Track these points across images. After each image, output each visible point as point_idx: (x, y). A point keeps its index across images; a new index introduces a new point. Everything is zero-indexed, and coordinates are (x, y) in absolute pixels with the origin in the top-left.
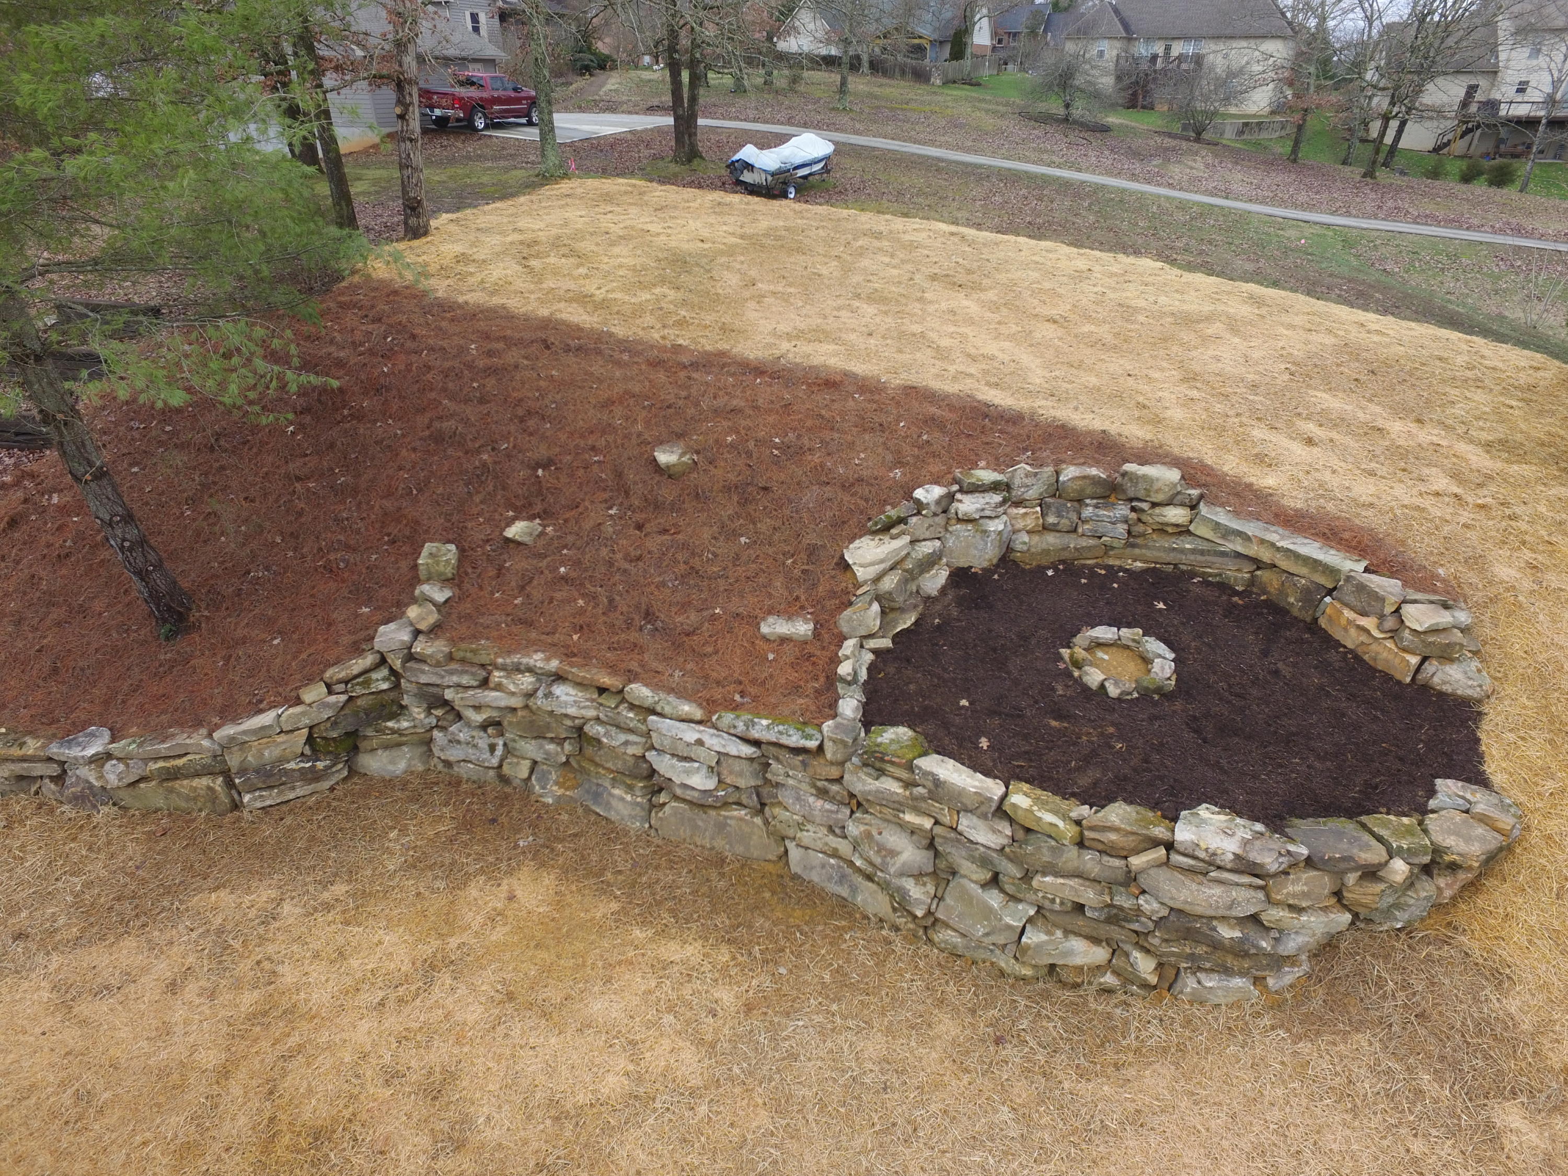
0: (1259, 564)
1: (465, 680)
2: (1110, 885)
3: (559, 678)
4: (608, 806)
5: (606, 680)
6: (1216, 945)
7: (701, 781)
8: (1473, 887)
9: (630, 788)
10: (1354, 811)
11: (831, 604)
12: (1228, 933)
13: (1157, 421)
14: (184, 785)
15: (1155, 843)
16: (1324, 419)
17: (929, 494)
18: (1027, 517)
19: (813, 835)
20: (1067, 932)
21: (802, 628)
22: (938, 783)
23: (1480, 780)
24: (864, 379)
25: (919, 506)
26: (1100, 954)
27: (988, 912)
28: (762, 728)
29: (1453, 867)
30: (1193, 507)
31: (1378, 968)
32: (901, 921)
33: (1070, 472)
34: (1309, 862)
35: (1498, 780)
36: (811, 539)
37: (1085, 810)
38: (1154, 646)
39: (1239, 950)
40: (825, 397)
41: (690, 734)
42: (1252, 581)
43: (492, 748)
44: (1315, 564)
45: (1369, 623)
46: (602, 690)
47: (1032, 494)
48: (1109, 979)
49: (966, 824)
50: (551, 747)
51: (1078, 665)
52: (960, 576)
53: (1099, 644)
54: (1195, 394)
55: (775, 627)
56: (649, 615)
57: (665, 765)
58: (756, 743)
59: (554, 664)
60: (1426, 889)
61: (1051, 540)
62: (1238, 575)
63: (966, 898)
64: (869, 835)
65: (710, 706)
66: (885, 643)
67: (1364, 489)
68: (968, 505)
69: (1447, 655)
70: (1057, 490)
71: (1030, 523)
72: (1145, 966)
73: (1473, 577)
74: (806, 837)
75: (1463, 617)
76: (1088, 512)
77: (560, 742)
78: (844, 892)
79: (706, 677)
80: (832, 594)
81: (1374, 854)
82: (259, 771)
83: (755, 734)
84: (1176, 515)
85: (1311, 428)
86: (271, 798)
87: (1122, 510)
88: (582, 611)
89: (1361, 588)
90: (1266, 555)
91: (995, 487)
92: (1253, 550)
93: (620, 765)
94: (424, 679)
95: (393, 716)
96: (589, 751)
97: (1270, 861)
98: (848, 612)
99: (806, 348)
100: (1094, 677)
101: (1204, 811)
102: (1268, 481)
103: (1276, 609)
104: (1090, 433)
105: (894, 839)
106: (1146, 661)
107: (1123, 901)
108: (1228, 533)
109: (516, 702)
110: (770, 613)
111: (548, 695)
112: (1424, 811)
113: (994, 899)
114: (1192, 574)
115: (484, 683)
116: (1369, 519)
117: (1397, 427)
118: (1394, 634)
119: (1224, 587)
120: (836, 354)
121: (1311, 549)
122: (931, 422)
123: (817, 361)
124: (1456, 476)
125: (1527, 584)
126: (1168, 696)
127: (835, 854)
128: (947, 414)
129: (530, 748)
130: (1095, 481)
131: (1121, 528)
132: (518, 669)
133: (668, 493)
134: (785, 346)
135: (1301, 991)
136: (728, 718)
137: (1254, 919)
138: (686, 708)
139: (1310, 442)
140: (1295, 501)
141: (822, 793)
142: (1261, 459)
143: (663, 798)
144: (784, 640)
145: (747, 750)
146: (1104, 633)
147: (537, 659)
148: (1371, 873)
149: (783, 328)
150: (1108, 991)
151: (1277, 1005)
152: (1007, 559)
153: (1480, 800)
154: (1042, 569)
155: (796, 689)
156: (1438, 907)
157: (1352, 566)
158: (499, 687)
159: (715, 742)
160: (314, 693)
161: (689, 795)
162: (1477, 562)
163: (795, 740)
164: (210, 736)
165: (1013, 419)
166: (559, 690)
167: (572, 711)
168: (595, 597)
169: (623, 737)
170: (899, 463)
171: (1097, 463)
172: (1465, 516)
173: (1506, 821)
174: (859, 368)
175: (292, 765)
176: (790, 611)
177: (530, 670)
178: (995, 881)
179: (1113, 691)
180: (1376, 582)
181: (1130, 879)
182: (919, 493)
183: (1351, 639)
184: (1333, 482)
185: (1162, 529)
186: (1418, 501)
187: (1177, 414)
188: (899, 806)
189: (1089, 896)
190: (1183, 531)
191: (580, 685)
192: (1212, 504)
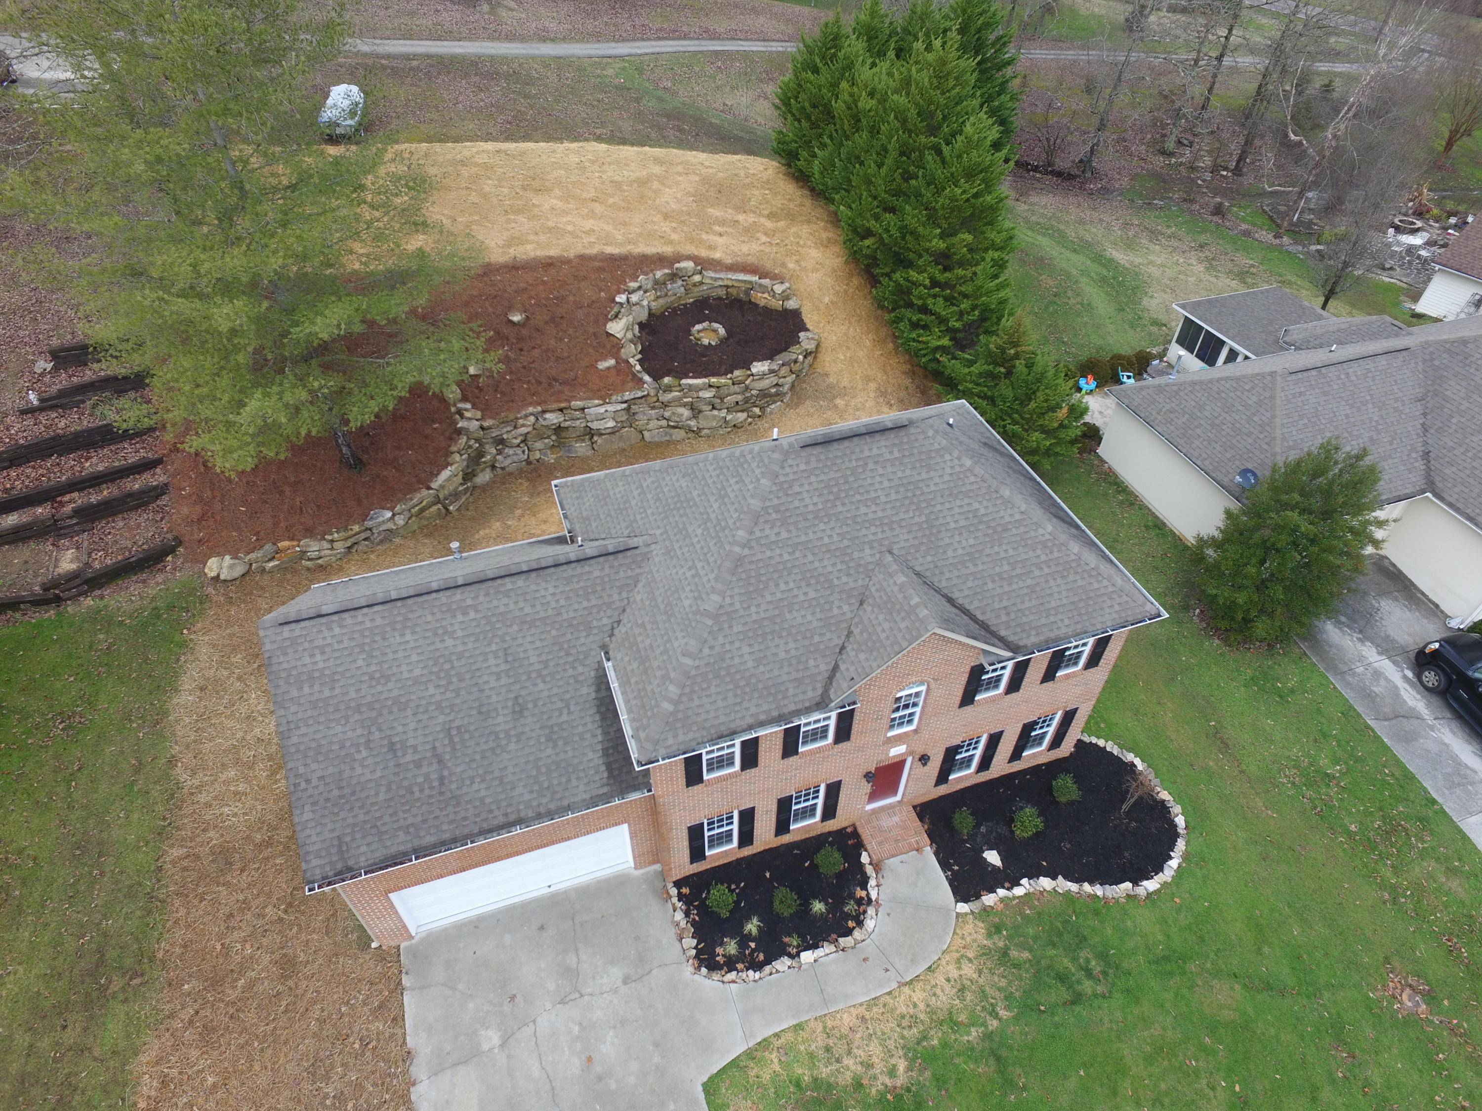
0: (727, 287)
1: (509, 429)
2: (742, 393)
3: (544, 412)
4: (576, 452)
5: (563, 405)
6: (771, 396)
7: (611, 424)
8: (815, 358)
9: (583, 441)
10: (785, 349)
11: (614, 350)
12: (773, 390)
13: (671, 242)
14: (427, 513)
15: (749, 376)
16: (720, 222)
17: (621, 298)
18: (651, 295)
19: (653, 424)
20: (737, 412)
21: (612, 362)
22: (690, 385)
23: (807, 330)
24: (559, 257)
25: (621, 304)
26: (745, 415)
27: (715, 416)
28: (628, 396)
29: (811, 353)
30: (701, 273)
31: (804, 386)
32: (690, 435)
33: (659, 274)
34: (783, 365)
35: (811, 328)
36: (591, 330)
37: (729, 376)
38: (716, 325)
39: (777, 394)
40: (552, 271)
41: (602, 410)
42: (727, 293)
43: (523, 452)
44: (745, 282)
45: (766, 295)
46: (561, 410)
47: (649, 286)
48: (750, 420)
49: (701, 394)
50: (547, 441)
51: (699, 340)
52: (641, 325)
53: (699, 332)
54: (673, 225)
55: (602, 365)
56: (555, 380)
57: (594, 425)
58: (626, 402)
59: (539, 409)
60: (807, 361)
61: (661, 301)
62: (722, 293)
63: (706, 418)
64: (674, 413)
65: (602, 398)
66: (640, 356)
67: (745, 249)
68: (634, 298)
69: (788, 298)
70: (656, 282)
71: (652, 298)
72: (757, 410)
73: (784, 271)
74: (650, 427)
75: (787, 285)
76: (669, 286)
77: (549, 437)
78: (668, 438)
79: (592, 390)
80: (613, 347)
81: (794, 357)
82: (450, 495)
83: (626, 398)
84: (697, 278)
85: (717, 228)
86: (457, 504)
87: (680, 282)
88: (529, 389)
89: (760, 285)
90: (730, 283)
91: (640, 288)
92: (725, 283)
93: (578, 433)
94: (494, 435)
95: (483, 456)
96: (563, 434)
97: (776, 367)
98: (623, 350)
99: (521, 249)
100: (706, 341)
101: (755, 363)
102: (717, 255)
103: (738, 300)
104: (653, 255)
105: (681, 410)
106: (715, 331)
107: (748, 395)
108: (716, 279)
109: (530, 429)
110: (596, 361)
111: (545, 419)
112: (799, 343)
113: (715, 412)
114: (709, 298)
115: (515, 427)
116: (752, 260)
117: (741, 217)
118: (774, 296)
119: (719, 298)
120: (535, 249)
121: (742, 277)
122: (600, 269)
123: (532, 255)
124: (766, 234)
125: (798, 268)
126: (727, 339)
127: (662, 427)
128: (605, 264)
129: (539, 445)
130: (668, 274)
131: (682, 289)
132: (526, 416)
133: (525, 332)
134: (512, 251)
135: (791, 399)
136: (614, 398)
137: (777, 385)
138: (596, 402)
139: (721, 235)
140: (729, 260)
141: (653, 408)
142: (711, 247)
143: (595, 438)
144: (608, 368)
145: (624, 406)
146: (698, 327)
147: (531, 409)
148: (796, 361)
149: (500, 243)
150: (750, 424)
151: (788, 405)
152: (651, 314)
153: (809, 335)
154: (663, 313)
155: (624, 382)
156: (810, 366)
157: (755, 278)
158: (523, 425)
159: (610, 408)
160: (457, 457)
161: (608, 431)
162: (783, 265)
163: (640, 394)
164: (429, 488)
165: (624, 258)
166: (548, 416)
167: (555, 421)
168: (529, 382)
169: (578, 422)
170: (601, 290)
171: (664, 267)
172: (775, 249)
173: (816, 337)
174: (553, 252)
175: (461, 488)
176: (604, 358)
177: (531, 414)
178: (714, 408)
179: (713, 343)
180: (763, 281)
181: (747, 388)
182: (618, 299)
183: (762, 303)
184: (736, 249)
185: (695, 285)
186: (761, 248)
187: (674, 237)
188: (681, 398)
189: (739, 398)
190: (701, 283)
191: (551, 411)
192: (706, 270)
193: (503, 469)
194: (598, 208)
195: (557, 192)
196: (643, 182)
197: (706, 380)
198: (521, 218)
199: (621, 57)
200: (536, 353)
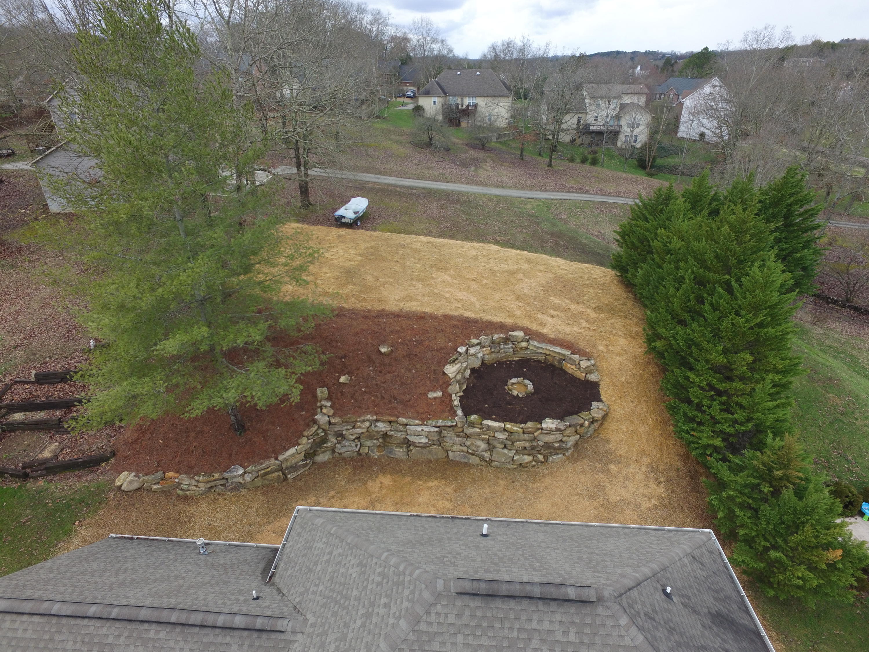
0: (547, 355)
1: (349, 427)
2: (531, 441)
3: (377, 421)
4: (395, 454)
5: (392, 419)
6: (555, 448)
7: (424, 440)
8: (602, 424)
9: (402, 447)
10: (576, 413)
11: (444, 386)
12: (557, 445)
13: (514, 316)
14: (269, 477)
15: (539, 429)
16: (555, 307)
17: (462, 349)
18: (487, 350)
19: (456, 448)
20: (523, 454)
21: (439, 394)
22: (489, 426)
23: (601, 401)
24: (431, 314)
25: (460, 354)
26: (530, 458)
27: (504, 454)
28: (440, 423)
29: (597, 421)
30: (528, 341)
31: (586, 446)
32: (483, 463)
33: (496, 337)
34: (570, 426)
35: (604, 399)
36: (433, 368)
37: (523, 425)
38: (527, 382)
39: (559, 448)
40: (422, 322)
41: (419, 429)
42: (546, 359)
43: (356, 446)
44: (559, 354)
45: (573, 367)
46: (390, 422)
47: (487, 344)
48: (534, 463)
49: (497, 435)
50: (375, 441)
51: (510, 390)
52: (473, 370)
53: (513, 384)
54: (520, 304)
55: (432, 395)
56: (395, 399)
57: (412, 439)
58: (439, 427)
59: (375, 417)
60: (593, 426)
61: (494, 355)
62: (542, 358)
63: (498, 453)
64: (472, 444)
65: (422, 420)
66: (462, 394)
67: (568, 329)
68: (472, 351)
69: (590, 372)
70: (493, 342)
71: (487, 352)
72: (541, 457)
73: (594, 350)
74: (454, 449)
75: (593, 362)
76: (502, 346)
77: (377, 439)
78: (466, 461)
79: (418, 412)
80: (444, 383)
81: (582, 421)
82: (291, 467)
83: (438, 424)
84: (524, 344)
85: (551, 311)
86: (295, 475)
87: (511, 345)
88: (374, 401)
89: (571, 359)
90: (548, 353)
91: (478, 344)
92: (545, 351)
93: (398, 442)
94: (336, 430)
95: (325, 443)
96: (388, 440)
97: (562, 428)
98: (450, 387)
99: (408, 304)
100: (515, 393)
101: (547, 420)
102: (545, 331)
103: (552, 366)
104: (497, 323)
105: (480, 443)
106: (526, 386)
107: (534, 444)
108: (538, 348)
109: (364, 431)
110: (429, 391)
111: (376, 426)
112: (590, 410)
113: (506, 451)
114: (531, 359)
115: (354, 427)
116: (570, 338)
117: (573, 307)
118: (579, 369)
119: (539, 361)
120: (418, 306)
121: (558, 350)
122: (455, 326)
123: (414, 309)
124: (588, 321)
125: (605, 350)
126: (533, 394)
127: (463, 451)
128: (460, 324)
129: (369, 443)
130: (503, 338)
131: (511, 350)
132: (364, 421)
133: (387, 361)
134: (402, 305)
135: (572, 455)
136: (430, 422)
137: (561, 441)
138: (417, 422)
139: (552, 317)
140: (552, 336)
141: (458, 436)
142: (542, 324)
143: (411, 448)
144: (435, 398)
145: (437, 429)
146: (514, 380)
147: (369, 417)
148: (582, 425)
149: (397, 298)
150: (534, 466)
151: (568, 459)
152: (483, 363)
153: (600, 405)
154: (493, 364)
155: (443, 411)
156: (595, 430)
157: (568, 353)
158: (359, 427)
159: (426, 429)
160: (304, 440)
161: (421, 445)
162: (595, 346)
163: (450, 424)
164: (277, 459)
165: (475, 322)
166: (379, 424)
167: (383, 429)
168: (376, 396)
169: (400, 434)
170: (450, 341)
171: (501, 332)
172: (591, 333)
173: (605, 409)
174: (428, 310)
175: (301, 463)
176: (434, 389)
177: (367, 420)
178: (505, 447)
179: (520, 396)
180: (573, 356)
181: (535, 439)
182: (459, 350)
183: (570, 371)
184: (560, 328)
185: (521, 349)
186: (580, 331)
187: (518, 312)
188: (479, 434)
189: (527, 444)
190: (527, 348)
191: (383, 421)
192: (532, 340)
193: (340, 454)
194: (474, 285)
195: (452, 272)
196: (512, 273)
197: (502, 425)
198: (419, 285)
199: (540, 199)
200: (389, 376)
